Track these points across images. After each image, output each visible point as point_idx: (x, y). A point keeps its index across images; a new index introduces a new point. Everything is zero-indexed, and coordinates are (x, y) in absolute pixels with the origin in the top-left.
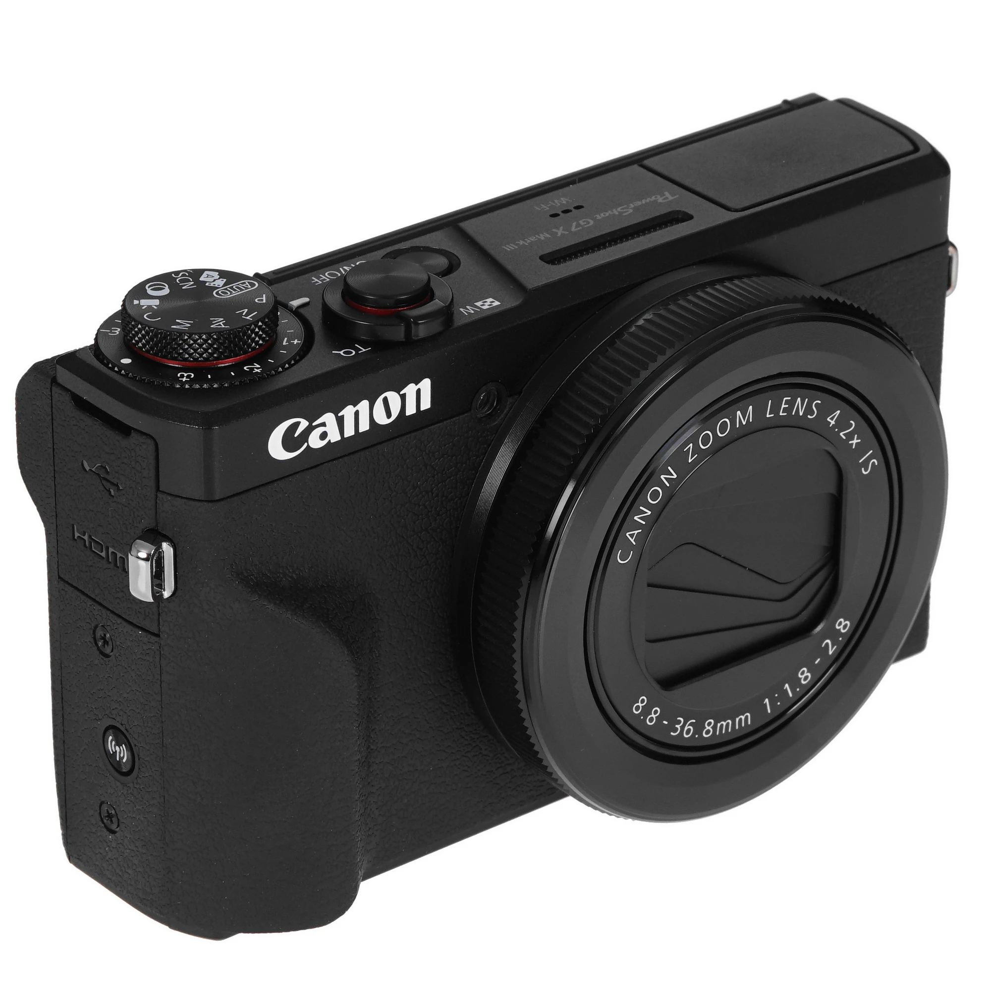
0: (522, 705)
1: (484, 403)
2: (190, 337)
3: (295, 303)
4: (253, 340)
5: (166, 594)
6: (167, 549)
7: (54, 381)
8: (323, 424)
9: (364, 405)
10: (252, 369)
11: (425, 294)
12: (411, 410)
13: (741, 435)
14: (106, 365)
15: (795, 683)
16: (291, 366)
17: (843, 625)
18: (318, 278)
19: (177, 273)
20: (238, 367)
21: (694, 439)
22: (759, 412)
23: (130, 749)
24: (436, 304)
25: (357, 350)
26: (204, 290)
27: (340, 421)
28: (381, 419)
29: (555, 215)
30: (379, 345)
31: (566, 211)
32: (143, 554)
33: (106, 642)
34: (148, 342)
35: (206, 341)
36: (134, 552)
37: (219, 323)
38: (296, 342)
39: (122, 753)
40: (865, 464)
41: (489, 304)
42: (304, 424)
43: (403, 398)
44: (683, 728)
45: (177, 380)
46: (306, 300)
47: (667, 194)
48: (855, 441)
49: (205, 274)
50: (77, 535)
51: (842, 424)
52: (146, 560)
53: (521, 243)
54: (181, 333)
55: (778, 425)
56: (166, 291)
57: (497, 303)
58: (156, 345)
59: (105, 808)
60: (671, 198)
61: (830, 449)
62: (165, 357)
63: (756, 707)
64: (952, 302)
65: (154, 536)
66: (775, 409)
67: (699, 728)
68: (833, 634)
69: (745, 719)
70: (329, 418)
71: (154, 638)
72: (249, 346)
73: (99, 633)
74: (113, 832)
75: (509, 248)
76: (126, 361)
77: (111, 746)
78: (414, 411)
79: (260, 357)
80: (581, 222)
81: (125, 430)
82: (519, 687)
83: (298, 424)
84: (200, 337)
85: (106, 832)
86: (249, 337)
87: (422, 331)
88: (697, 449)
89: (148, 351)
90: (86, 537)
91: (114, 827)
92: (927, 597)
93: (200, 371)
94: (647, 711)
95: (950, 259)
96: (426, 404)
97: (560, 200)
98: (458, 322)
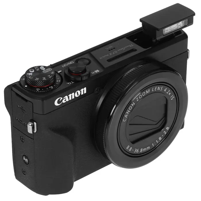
0: (105, 148)
1: (96, 90)
2: (39, 82)
3: (59, 72)
4: (51, 82)
5: (35, 132)
6: (35, 123)
7: (12, 89)
8: (65, 98)
9: (73, 94)
10: (51, 88)
11: (85, 71)
12: (82, 94)
13: (147, 95)
14: (22, 87)
15: (158, 140)
16: (59, 86)
17: (168, 128)
18: (63, 66)
19: (35, 67)
20: (48, 87)
21: (138, 97)
22: (151, 90)
23: (28, 159)
24: (87, 73)
25: (72, 83)
26: (41, 71)
27: (69, 97)
28: (77, 96)
29: (109, 50)
30: (76, 82)
31: (112, 49)
32: (30, 125)
33: (23, 139)
34: (30, 83)
35: (42, 83)
36: (28, 124)
37: (44, 79)
38: (59, 81)
39: (26, 160)
40: (172, 98)
41: (97, 71)
42: (62, 98)
43: (81, 91)
44: (136, 151)
45: (36, 90)
46: (61, 71)
47: (132, 45)
48: (170, 94)
49: (41, 67)
50: (17, 119)
51: (167, 91)
52: (31, 126)
53: (103, 57)
54: (37, 81)
55: (155, 92)
56: (33, 71)
57: (99, 71)
58: (32, 83)
59: (23, 170)
60: (133, 46)
61: (165, 96)
62: (34, 85)
63: (151, 146)
64: (189, 61)
65: (32, 121)
66: (154, 90)
67: (139, 150)
68: (166, 130)
69: (149, 148)
70: (66, 97)
71: (32, 140)
72: (50, 83)
73: (22, 137)
74: (25, 175)
75: (101, 58)
76: (26, 86)
77: (24, 159)
78: (83, 94)
79: (52, 85)
80: (115, 52)
81: (26, 101)
82: (104, 144)
83: (60, 98)
84: (41, 82)
85: (23, 174)
86: (50, 81)
87: (84, 78)
88: (138, 98)
89: (30, 84)
90: (19, 119)
91: (25, 174)
92: (184, 122)
93: (41, 88)
94: (129, 148)
95: (188, 53)
96: (85, 92)
97: (110, 47)
98: (91, 76)
